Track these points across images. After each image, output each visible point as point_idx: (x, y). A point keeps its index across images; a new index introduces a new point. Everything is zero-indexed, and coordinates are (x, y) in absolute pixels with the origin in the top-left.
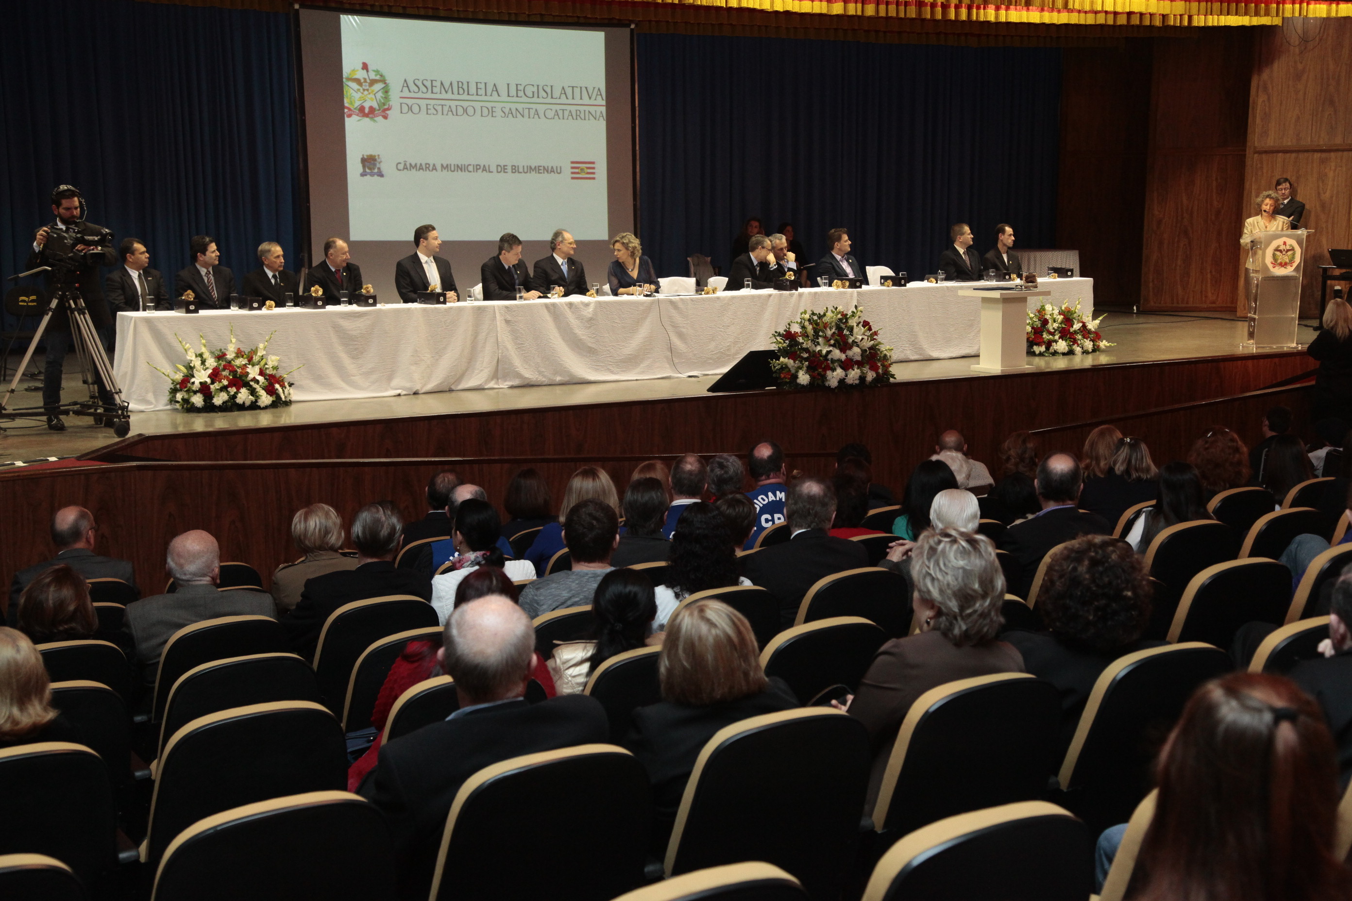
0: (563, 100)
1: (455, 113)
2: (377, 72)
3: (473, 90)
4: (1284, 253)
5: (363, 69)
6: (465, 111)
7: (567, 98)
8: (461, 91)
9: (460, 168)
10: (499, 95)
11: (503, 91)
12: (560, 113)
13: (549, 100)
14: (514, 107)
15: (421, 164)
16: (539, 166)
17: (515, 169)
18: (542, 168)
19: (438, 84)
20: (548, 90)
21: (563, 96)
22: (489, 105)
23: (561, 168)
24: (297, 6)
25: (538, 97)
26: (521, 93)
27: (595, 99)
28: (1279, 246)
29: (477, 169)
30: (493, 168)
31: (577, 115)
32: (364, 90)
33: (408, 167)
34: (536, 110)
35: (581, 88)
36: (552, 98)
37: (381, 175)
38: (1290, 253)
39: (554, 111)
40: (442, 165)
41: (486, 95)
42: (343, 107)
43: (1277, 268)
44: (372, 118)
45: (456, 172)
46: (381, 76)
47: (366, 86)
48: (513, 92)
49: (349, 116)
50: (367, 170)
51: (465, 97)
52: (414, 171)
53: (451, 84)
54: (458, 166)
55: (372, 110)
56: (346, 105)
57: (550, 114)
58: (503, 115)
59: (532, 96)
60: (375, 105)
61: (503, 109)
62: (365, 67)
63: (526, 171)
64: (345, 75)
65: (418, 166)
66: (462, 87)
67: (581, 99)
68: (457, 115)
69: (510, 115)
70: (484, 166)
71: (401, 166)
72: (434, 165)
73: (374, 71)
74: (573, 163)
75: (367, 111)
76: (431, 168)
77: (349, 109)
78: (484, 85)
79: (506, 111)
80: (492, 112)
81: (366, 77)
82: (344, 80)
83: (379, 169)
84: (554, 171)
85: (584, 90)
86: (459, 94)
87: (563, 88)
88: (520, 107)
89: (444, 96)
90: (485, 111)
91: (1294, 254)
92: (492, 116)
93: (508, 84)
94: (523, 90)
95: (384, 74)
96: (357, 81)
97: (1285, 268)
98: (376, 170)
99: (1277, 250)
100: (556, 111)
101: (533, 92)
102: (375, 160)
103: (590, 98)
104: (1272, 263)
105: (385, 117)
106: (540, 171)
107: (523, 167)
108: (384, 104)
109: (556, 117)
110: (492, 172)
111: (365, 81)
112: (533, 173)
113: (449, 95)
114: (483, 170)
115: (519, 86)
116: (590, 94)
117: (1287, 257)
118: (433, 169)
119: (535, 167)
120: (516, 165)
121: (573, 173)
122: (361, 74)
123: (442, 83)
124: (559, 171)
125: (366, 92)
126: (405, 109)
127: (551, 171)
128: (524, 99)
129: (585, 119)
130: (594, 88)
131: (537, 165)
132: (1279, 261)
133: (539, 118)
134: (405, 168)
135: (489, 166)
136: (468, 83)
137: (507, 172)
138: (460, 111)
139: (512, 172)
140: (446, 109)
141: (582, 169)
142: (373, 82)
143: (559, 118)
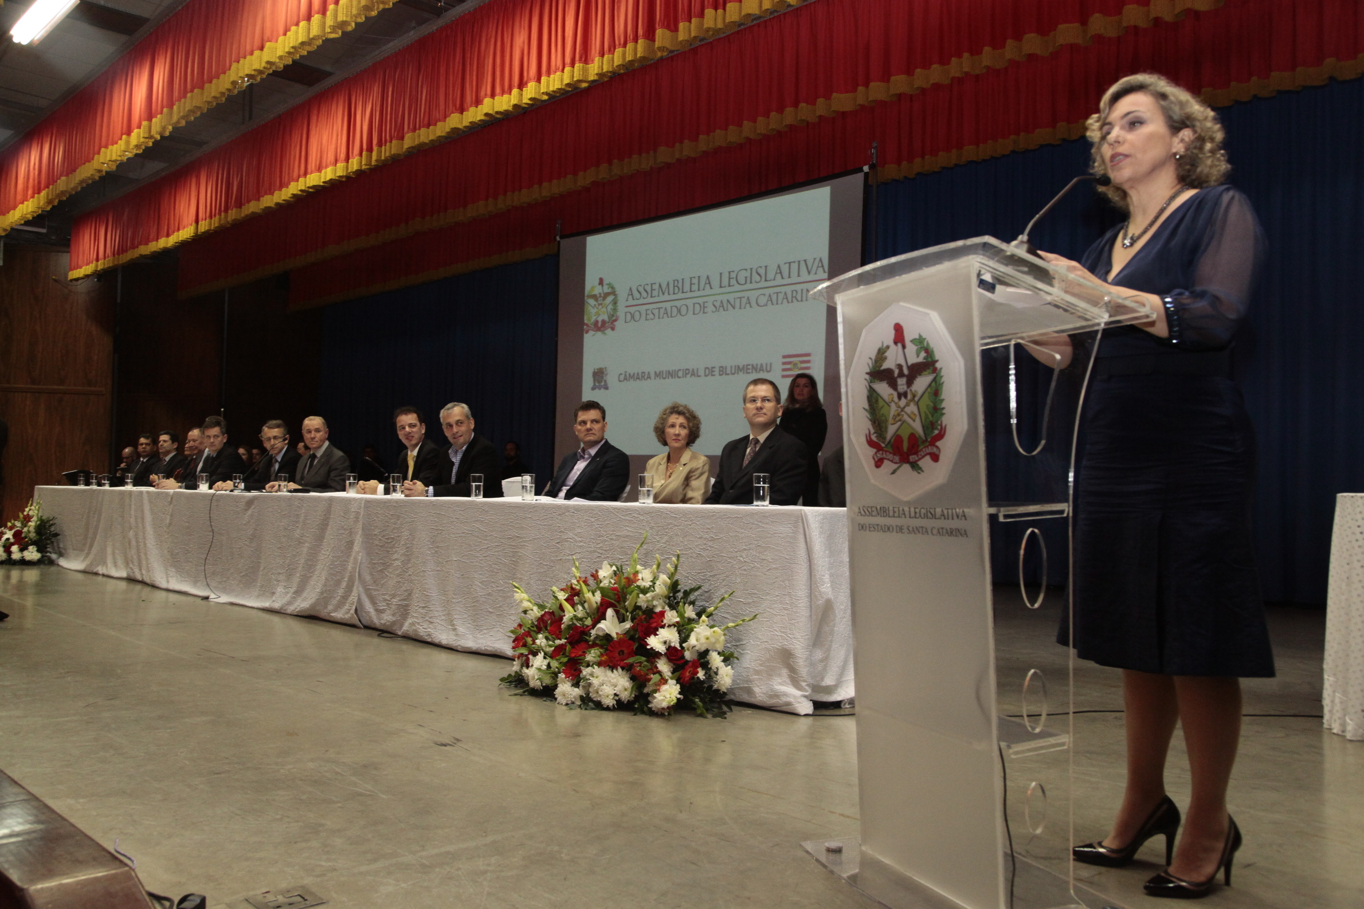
0: (779, 281)
1: (669, 315)
2: (609, 285)
3: (687, 287)
4: (902, 382)
5: (599, 284)
6: (679, 311)
7: (783, 278)
8: (676, 289)
9: (672, 374)
10: (711, 288)
11: (715, 282)
12: (774, 297)
13: (763, 284)
14: (724, 298)
15: (638, 374)
16: (747, 365)
17: (723, 371)
18: (750, 367)
19: (656, 287)
20: (762, 271)
21: (779, 276)
22: (700, 300)
23: (771, 364)
24: (558, 238)
25: (751, 283)
26: (733, 282)
27: (816, 274)
28: (881, 354)
29: (686, 374)
30: (701, 373)
31: (792, 297)
32: (599, 304)
33: (628, 377)
34: (748, 298)
35: (799, 262)
36: (766, 280)
37: (606, 388)
38: (922, 383)
39: (767, 297)
40: (655, 372)
41: (699, 290)
42: (583, 324)
43: (888, 466)
44: (603, 332)
45: (667, 380)
46: (613, 288)
47: (600, 300)
48: (725, 281)
49: (587, 332)
50: (597, 384)
51: (681, 295)
52: (632, 381)
53: (668, 284)
54: (669, 372)
55: (604, 322)
56: (586, 321)
57: (763, 300)
58: (714, 309)
59: (744, 282)
60: (606, 318)
61: (715, 303)
62: (601, 282)
63: (733, 372)
64: (586, 294)
65: (636, 375)
66: (677, 286)
67: (799, 276)
68: (671, 317)
69: (721, 309)
70: (693, 370)
71: (622, 377)
72: (649, 373)
73: (607, 284)
74: (784, 357)
75: (600, 324)
76: (646, 377)
77: (587, 325)
78: (697, 278)
79: (718, 304)
80: (704, 307)
81: (601, 291)
82: (586, 298)
83: (605, 381)
84: (763, 370)
85: (802, 264)
86: (674, 294)
87: (779, 266)
88: (731, 297)
89: (662, 298)
90: (697, 307)
91: (935, 390)
92: (704, 313)
93: (721, 274)
94: (735, 276)
95: (615, 286)
96: (595, 297)
97: (915, 466)
98: (603, 384)
99: (879, 374)
100: (770, 296)
101: (746, 277)
102: (603, 373)
103: (809, 273)
104: (871, 443)
105: (613, 329)
106: (748, 371)
107: (731, 367)
108: (613, 316)
109: (770, 302)
110: (700, 376)
111: (600, 296)
112: (741, 374)
113: (666, 297)
114: (692, 375)
115: (732, 273)
116: (810, 267)
117: (912, 408)
118: (648, 378)
119: (744, 366)
120: (724, 365)
121: (784, 370)
122: (598, 290)
123: (660, 286)
124: (768, 369)
125: (600, 307)
126: (629, 316)
127: (760, 370)
128: (737, 287)
129: (802, 301)
130: (815, 259)
131: (746, 363)
132: (891, 430)
133: (751, 307)
134: (625, 379)
135: (698, 369)
136: (683, 279)
137: (714, 375)
138: (675, 310)
139: (720, 375)
140: (662, 311)
141: (795, 364)
142: (607, 295)
143: (773, 304)
